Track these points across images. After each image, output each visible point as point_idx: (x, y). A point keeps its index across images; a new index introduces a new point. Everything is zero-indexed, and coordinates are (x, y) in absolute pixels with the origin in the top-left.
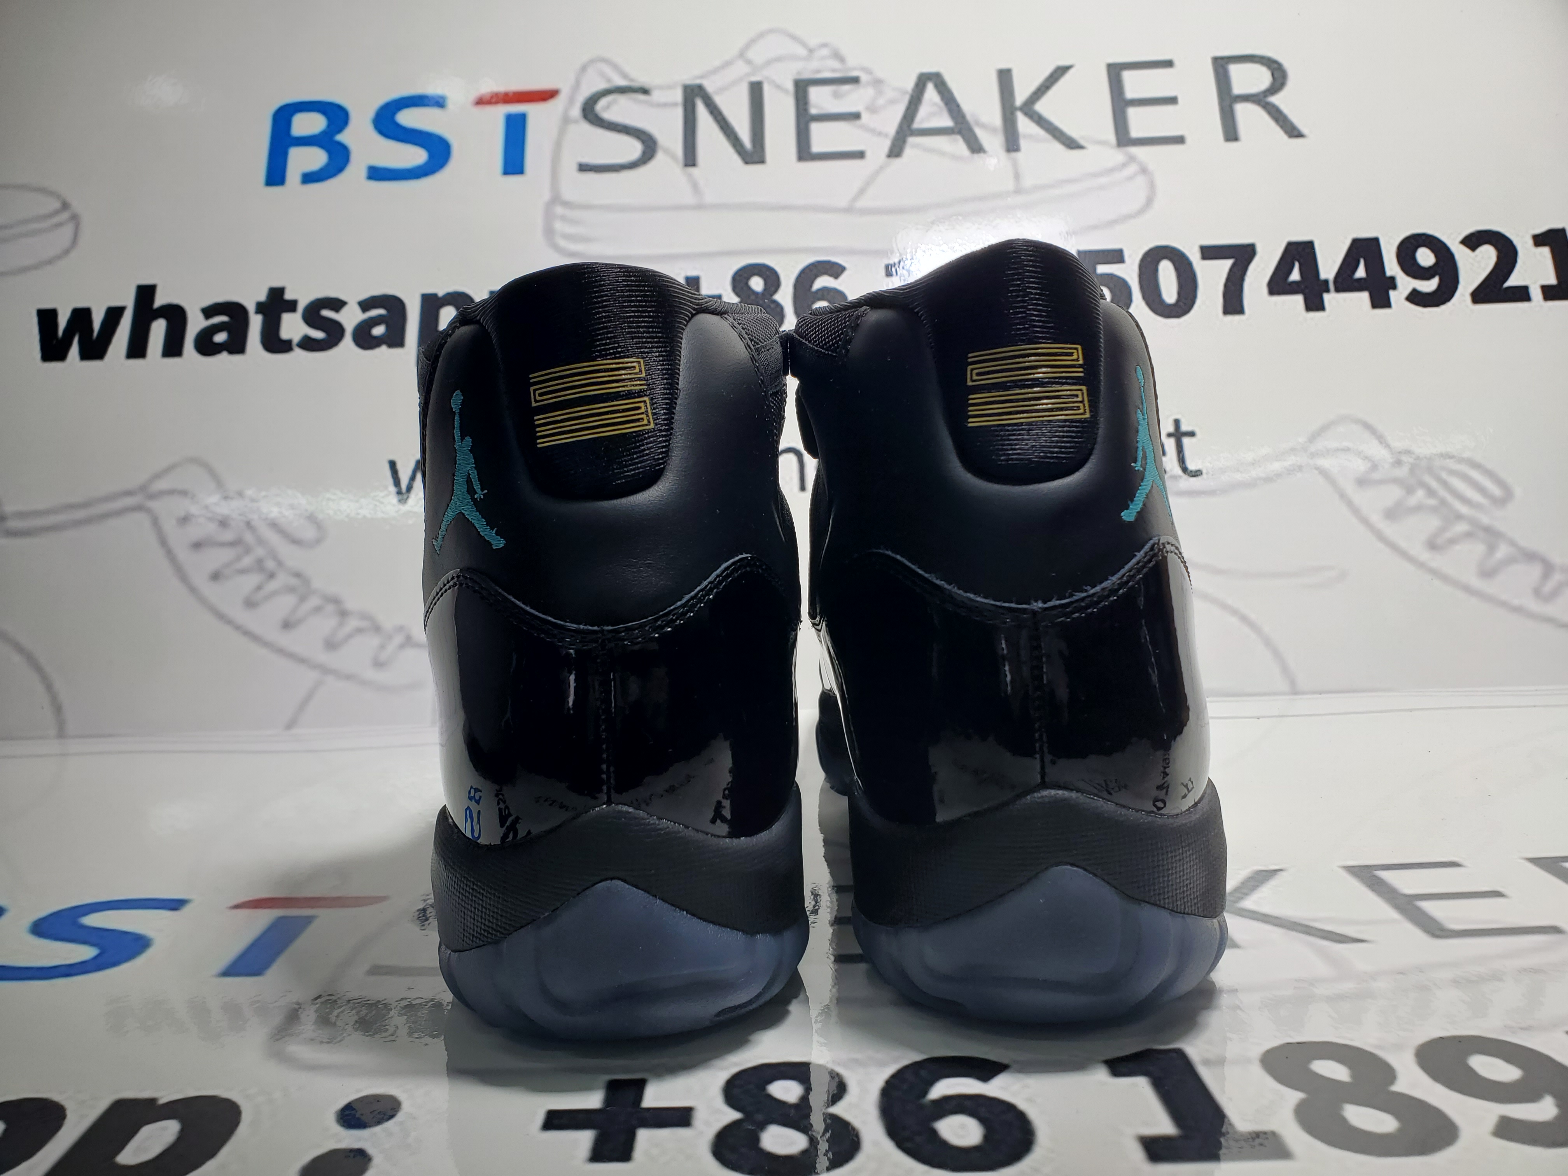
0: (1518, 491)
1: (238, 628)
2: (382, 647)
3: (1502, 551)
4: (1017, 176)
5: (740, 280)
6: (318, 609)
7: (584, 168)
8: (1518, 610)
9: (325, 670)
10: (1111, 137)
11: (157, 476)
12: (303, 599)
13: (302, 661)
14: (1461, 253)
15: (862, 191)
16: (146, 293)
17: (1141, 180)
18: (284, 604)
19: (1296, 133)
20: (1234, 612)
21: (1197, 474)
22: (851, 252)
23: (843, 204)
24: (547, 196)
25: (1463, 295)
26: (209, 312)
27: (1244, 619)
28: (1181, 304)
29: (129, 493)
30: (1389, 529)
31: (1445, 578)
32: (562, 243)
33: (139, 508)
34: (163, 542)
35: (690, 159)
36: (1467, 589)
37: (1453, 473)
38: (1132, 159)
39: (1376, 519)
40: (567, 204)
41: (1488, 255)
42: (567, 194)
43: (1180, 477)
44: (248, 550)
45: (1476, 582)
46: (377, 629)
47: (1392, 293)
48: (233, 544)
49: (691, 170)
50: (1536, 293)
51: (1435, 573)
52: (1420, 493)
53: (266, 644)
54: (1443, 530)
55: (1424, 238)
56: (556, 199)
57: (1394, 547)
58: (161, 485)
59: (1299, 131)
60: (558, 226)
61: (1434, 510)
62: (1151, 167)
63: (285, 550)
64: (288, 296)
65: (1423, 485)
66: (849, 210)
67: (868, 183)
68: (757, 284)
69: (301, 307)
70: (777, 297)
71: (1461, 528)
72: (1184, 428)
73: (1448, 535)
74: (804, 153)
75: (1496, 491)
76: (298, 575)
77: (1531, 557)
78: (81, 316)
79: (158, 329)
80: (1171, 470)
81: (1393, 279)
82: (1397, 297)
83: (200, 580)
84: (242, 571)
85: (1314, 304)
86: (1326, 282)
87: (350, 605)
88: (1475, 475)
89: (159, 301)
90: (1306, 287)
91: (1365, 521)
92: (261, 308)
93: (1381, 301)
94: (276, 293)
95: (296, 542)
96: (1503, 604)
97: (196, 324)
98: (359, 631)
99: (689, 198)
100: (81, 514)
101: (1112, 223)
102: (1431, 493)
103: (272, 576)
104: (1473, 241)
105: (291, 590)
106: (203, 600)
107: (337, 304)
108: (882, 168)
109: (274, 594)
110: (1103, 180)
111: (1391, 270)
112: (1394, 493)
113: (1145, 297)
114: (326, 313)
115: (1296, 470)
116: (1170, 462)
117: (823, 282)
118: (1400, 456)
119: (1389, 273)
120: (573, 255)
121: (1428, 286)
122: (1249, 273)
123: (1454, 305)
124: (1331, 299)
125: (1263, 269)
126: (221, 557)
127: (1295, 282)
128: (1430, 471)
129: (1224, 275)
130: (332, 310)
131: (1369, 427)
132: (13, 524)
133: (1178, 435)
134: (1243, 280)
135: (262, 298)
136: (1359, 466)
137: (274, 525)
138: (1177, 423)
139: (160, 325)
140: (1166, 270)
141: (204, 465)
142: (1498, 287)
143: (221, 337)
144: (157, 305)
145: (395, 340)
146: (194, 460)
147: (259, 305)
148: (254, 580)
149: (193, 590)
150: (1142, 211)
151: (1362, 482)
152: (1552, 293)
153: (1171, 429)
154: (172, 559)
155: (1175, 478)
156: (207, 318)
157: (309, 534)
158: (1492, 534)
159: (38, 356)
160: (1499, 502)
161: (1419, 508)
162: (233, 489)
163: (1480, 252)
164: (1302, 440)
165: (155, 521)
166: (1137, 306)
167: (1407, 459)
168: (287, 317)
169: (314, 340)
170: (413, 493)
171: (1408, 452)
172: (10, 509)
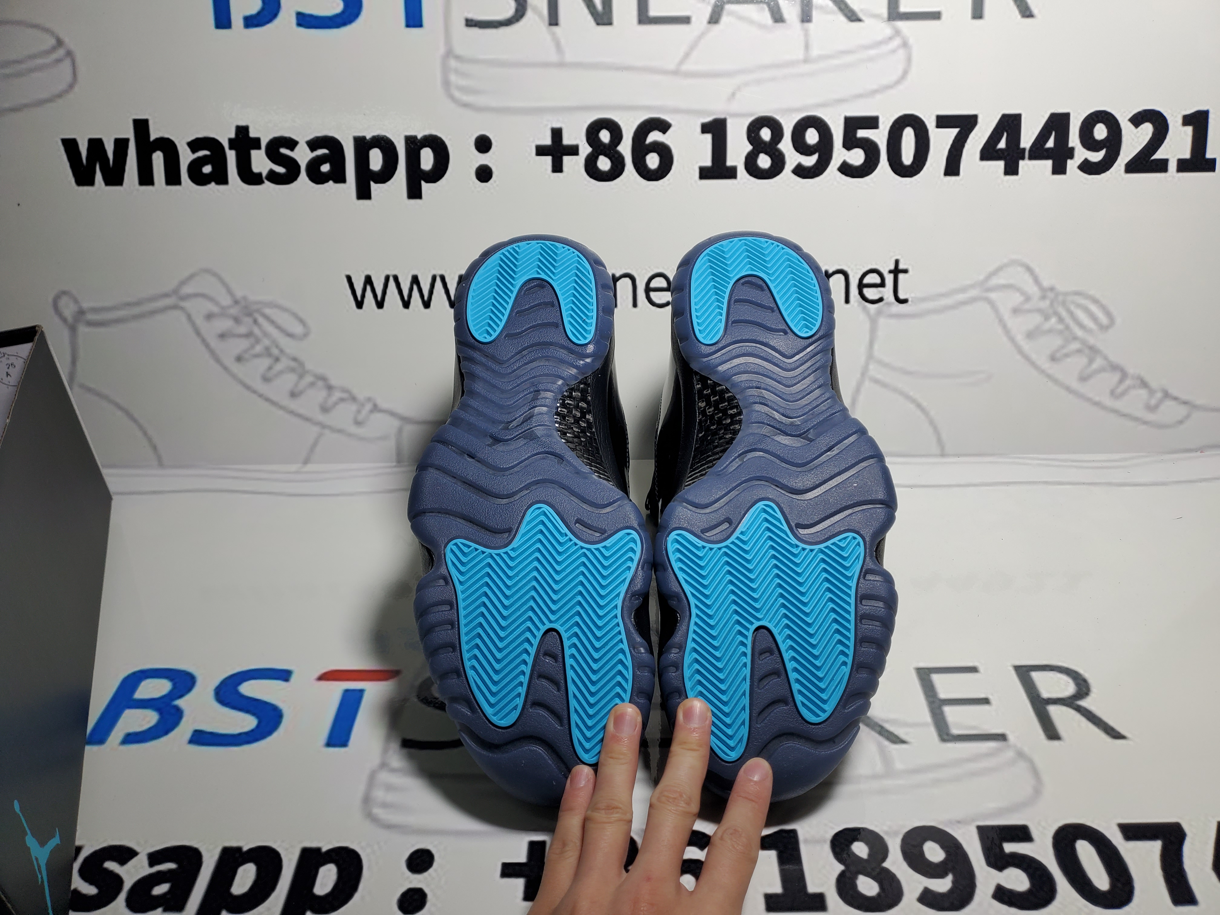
0: (1118, 321)
1: (261, 396)
2: (359, 412)
3: (1098, 362)
4: (807, 47)
5: (593, 131)
6: (312, 384)
7: (470, 23)
8: (1097, 404)
9: (323, 426)
10: (884, 12)
11: (183, 283)
12: (301, 377)
13: (307, 419)
14: (1126, 127)
15: (687, 55)
16: (141, 126)
17: (901, 53)
18: (289, 380)
19: (1028, 13)
20: (913, 401)
21: (905, 301)
22: (676, 111)
23: (672, 66)
24: (442, 50)
25: (1120, 165)
26: (195, 145)
27: (919, 406)
28: (915, 165)
29: (166, 295)
30: (1026, 346)
31: (1056, 381)
32: (457, 94)
33: (175, 307)
34: (198, 333)
35: (554, 21)
36: (1069, 389)
37: (1079, 306)
38: (897, 32)
39: (1020, 338)
40: (458, 58)
41: (1147, 130)
42: (459, 50)
43: (893, 303)
44: (258, 341)
45: (1075, 384)
46: (354, 399)
47: (1069, 162)
48: (248, 335)
49: (554, 28)
50: (1173, 166)
51: (1049, 377)
52: (1054, 320)
53: (282, 408)
54: (1063, 347)
55: (1103, 115)
56: (449, 53)
57: (1027, 358)
58: (187, 290)
59: (1031, 12)
60: (453, 78)
61: (1060, 332)
62: (911, 41)
63: (284, 342)
64: (253, 134)
65: (1056, 314)
66: (676, 73)
67: (693, 47)
68: (605, 136)
69: (263, 144)
70: (620, 148)
71: (1075, 346)
72: (901, 266)
73: (1065, 351)
74: (644, 18)
75: (1104, 320)
76: (295, 359)
77: (1115, 367)
78: (96, 145)
79: (158, 158)
80: (888, 298)
81: (1072, 149)
82: (1072, 165)
83: (229, 362)
84: (257, 356)
85: (1011, 170)
86: (1024, 149)
87: (334, 382)
88: (1094, 308)
89: (153, 136)
90: (1008, 155)
91: (1012, 340)
92: (232, 143)
93: (1059, 169)
94: (242, 131)
95: (290, 335)
96: (1089, 400)
97: (186, 157)
98: (342, 400)
99: (553, 57)
100: (136, 310)
102: (1061, 320)
103: (277, 360)
104: (1137, 120)
105: (292, 370)
106: (234, 376)
107: (292, 144)
108: (703, 35)
109: (281, 372)
110: (872, 52)
111: (1073, 142)
112: (1037, 319)
113: (889, 160)
114: (284, 151)
115: (973, 300)
116: (887, 292)
117: (654, 136)
118: (1046, 292)
119: (1071, 145)
120: (466, 105)
121: (1097, 157)
122: (969, 141)
123: (1111, 173)
124: (1024, 165)
125: (980, 138)
126: (240, 345)
127: (1001, 150)
128: (1064, 303)
129: (950, 142)
130: (287, 148)
131: (1029, 270)
132: (90, 317)
133: (896, 271)
134: (963, 146)
135: (233, 135)
136: (1017, 299)
137: (272, 322)
138: (897, 262)
139: (159, 157)
140: (908, 136)
141: (215, 275)
142: (1147, 159)
143: (207, 169)
144: (152, 138)
145: (338, 176)
146: (207, 271)
147: (231, 141)
148: (266, 362)
149: (226, 368)
150: (898, 82)
151: (1016, 311)
152: (1184, 166)
153: (892, 267)
154: (207, 346)
155: (889, 304)
156: (194, 151)
157: (298, 329)
158: (1094, 351)
159: (73, 180)
160: (1103, 328)
161: (1050, 331)
162: (239, 294)
163: (1142, 129)
164: (981, 277)
165: (189, 317)
166: (882, 167)
167: (1050, 295)
168: (254, 153)
169: (278, 174)
170: (366, 301)
171: (1052, 289)
172: (85, 305)
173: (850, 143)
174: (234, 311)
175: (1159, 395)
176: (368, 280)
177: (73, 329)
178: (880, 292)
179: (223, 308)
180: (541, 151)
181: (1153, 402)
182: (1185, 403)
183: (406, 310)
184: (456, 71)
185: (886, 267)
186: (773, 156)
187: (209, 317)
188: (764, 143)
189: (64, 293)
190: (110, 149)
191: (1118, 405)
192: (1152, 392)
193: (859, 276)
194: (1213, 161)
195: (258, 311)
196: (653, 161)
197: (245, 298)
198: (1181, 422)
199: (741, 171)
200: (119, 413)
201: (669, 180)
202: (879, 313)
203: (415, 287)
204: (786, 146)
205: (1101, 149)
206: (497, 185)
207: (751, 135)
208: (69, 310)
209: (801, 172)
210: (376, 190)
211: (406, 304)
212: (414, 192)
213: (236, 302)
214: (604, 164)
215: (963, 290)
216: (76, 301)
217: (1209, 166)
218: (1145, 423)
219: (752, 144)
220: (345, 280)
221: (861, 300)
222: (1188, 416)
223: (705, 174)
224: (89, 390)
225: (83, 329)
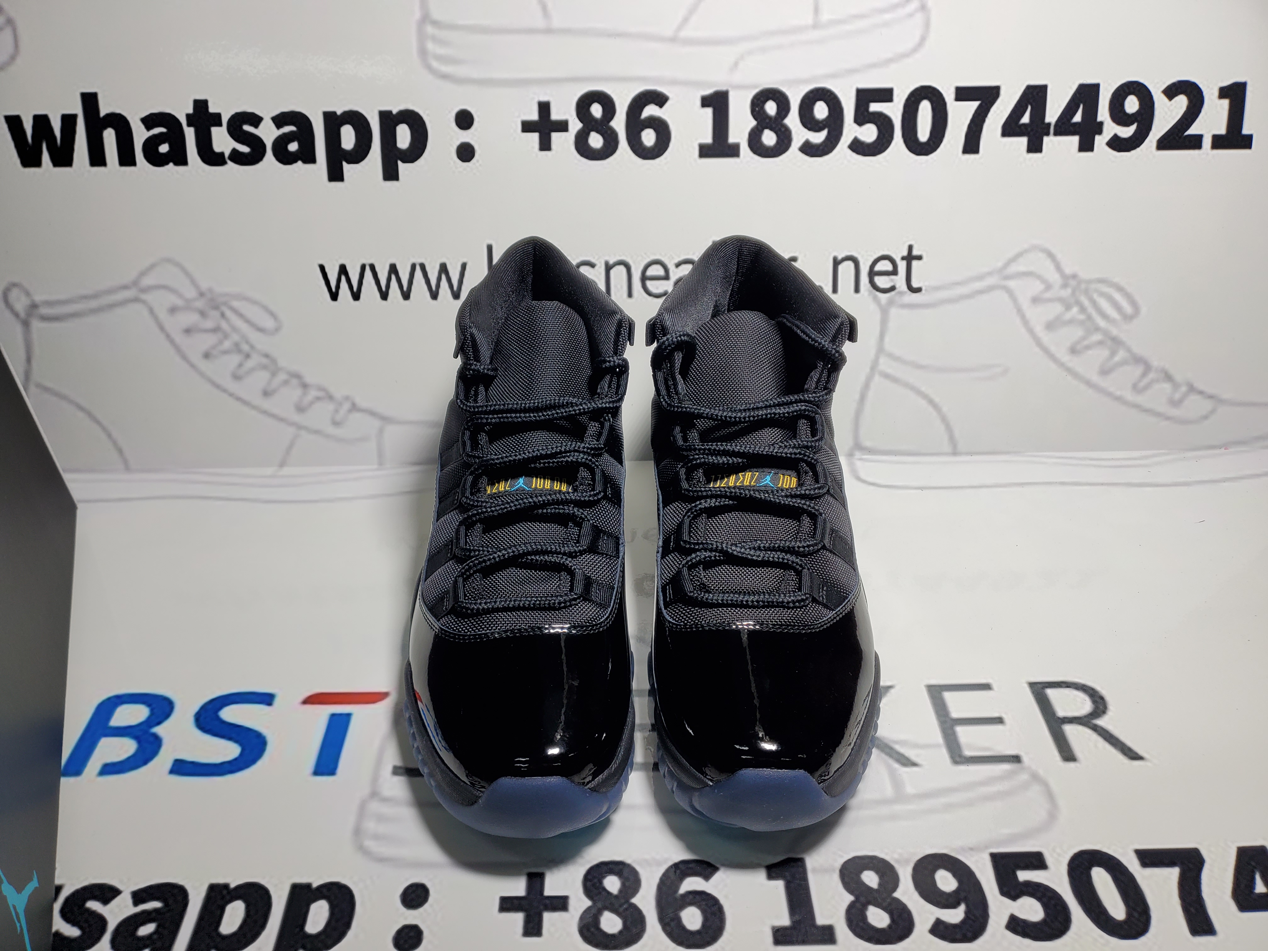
0: (1144, 310)
1: (231, 395)
2: (337, 411)
3: (1121, 355)
5: (583, 105)
6: (286, 383)
8: (1119, 399)
9: (300, 427)
11: (143, 274)
12: (274, 374)
13: (281, 420)
14: (1159, 99)
15: (686, 20)
16: (90, 101)
17: (919, 17)
18: (261, 378)
20: (925, 396)
21: (918, 290)
22: (674, 82)
23: (669, 33)
24: (417, 15)
25: (1151, 142)
26: (149, 121)
27: (931, 402)
28: (931, 142)
29: (125, 287)
30: (1046, 338)
31: (1076, 375)
32: (435, 64)
33: (136, 300)
34: (162, 328)
36: (1089, 383)
37: (1102, 294)
39: (1039, 330)
40: (435, 23)
41: (1181, 103)
42: (436, 14)
43: (905, 292)
44: (226, 336)
45: (1095, 378)
46: (331, 398)
47: (1097, 138)
48: (216, 330)
50: (1207, 142)
51: (1069, 370)
52: (1075, 310)
53: (254, 407)
54: (1084, 338)
55: (1135, 86)
56: (426, 18)
57: (1046, 351)
58: (147, 281)
60: (430, 46)
61: (1082, 323)
63: (254, 337)
64: (212, 109)
65: (1078, 303)
66: (673, 40)
68: (597, 111)
69: (225, 120)
70: (613, 124)
71: (1097, 337)
72: (915, 252)
73: (1086, 343)
75: (1128, 309)
76: (267, 356)
77: (1138, 360)
78: (41, 121)
79: (109, 136)
80: (900, 287)
81: (1101, 124)
82: (1100, 141)
83: (196, 358)
84: (226, 352)
85: (1035, 147)
86: (1049, 124)
87: (308, 379)
88: (1118, 297)
89: (104, 111)
90: (1032, 130)
91: (1031, 331)
92: (191, 120)
93: (1086, 146)
94: (201, 105)
95: (261, 330)
96: (1109, 394)
97: (140, 135)
98: (318, 399)
99: (540, 23)
100: (94, 304)
101: (889, 61)
102: (1083, 309)
103: (248, 356)
104: (1171, 92)
105: (265, 367)
106: (202, 374)
107: (255, 120)
109: (252, 370)
110: (887, 16)
111: (1102, 116)
112: (1058, 308)
113: (904, 136)
114: (247, 128)
115: (990, 289)
116: (900, 280)
117: (650, 111)
118: (1068, 279)
119: (1099, 119)
120: (445, 77)
121: (1127, 132)
122: (990, 115)
123: (1141, 150)
124: (1049, 141)
125: (1002, 112)
126: (207, 341)
127: (1024, 125)
128: (1086, 292)
129: (970, 116)
130: (251, 125)
131: (1051, 256)
132: (44, 311)
133: (910, 258)
134: (984, 121)
135: (190, 111)
136: (1037, 287)
137: (241, 315)
138: (910, 248)
139: (110, 134)
140: (925, 109)
141: (178, 265)
142: (1180, 134)
143: (164, 148)
144: (102, 113)
145: (308, 157)
146: (169, 260)
147: (188, 116)
148: (236, 359)
149: (193, 366)
150: (915, 50)
151: (1035, 300)
152: (1219, 142)
153: (905, 253)
154: (172, 341)
155: (901, 293)
156: (148, 128)
157: (269, 323)
158: (1116, 343)
159: (18, 161)
160: (1128, 318)
161: (1071, 322)
162: (204, 285)
163: (1176, 101)
164: (1000, 264)
165: (151, 311)
166: (896, 144)
167: (1073, 283)
168: (214, 130)
169: (242, 154)
170: (341, 292)
171: (1074, 276)
172: (38, 298)
173: (862, 117)
174: (200, 304)
175: (1184, 389)
176: (343, 270)
177: (26, 324)
178: (892, 280)
179: (188, 301)
180: (527, 127)
181: (1177, 396)
182: (1211, 397)
183: (384, 302)
184: (434, 39)
185: (898, 253)
186: (779, 133)
187: (173, 310)
188: (769, 117)
189: (15, 285)
190: (57, 126)
191: (1140, 399)
192: (1176, 386)
193: (870, 263)
194: (1250, 138)
195: (225, 304)
196: (649, 137)
197: (210, 290)
198: (1206, 417)
199: (744, 149)
200: (81, 415)
201: (666, 159)
202: (891, 302)
203: (393, 277)
204: (793, 121)
205: (1132, 124)
206: (480, 165)
207: (755, 109)
208: (20, 305)
209: (809, 149)
210: (349, 171)
211: (384, 296)
212: (391, 174)
213: (202, 294)
214: (596, 141)
215: (980, 278)
216: (28, 294)
217: (1246, 142)
218: (1168, 418)
219: (755, 119)
220: (318, 270)
221: (871, 289)
222: (1213, 411)
223: (705, 152)
224: (47, 389)
225: (36, 325)
